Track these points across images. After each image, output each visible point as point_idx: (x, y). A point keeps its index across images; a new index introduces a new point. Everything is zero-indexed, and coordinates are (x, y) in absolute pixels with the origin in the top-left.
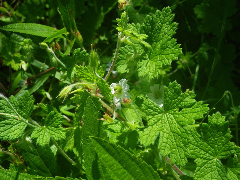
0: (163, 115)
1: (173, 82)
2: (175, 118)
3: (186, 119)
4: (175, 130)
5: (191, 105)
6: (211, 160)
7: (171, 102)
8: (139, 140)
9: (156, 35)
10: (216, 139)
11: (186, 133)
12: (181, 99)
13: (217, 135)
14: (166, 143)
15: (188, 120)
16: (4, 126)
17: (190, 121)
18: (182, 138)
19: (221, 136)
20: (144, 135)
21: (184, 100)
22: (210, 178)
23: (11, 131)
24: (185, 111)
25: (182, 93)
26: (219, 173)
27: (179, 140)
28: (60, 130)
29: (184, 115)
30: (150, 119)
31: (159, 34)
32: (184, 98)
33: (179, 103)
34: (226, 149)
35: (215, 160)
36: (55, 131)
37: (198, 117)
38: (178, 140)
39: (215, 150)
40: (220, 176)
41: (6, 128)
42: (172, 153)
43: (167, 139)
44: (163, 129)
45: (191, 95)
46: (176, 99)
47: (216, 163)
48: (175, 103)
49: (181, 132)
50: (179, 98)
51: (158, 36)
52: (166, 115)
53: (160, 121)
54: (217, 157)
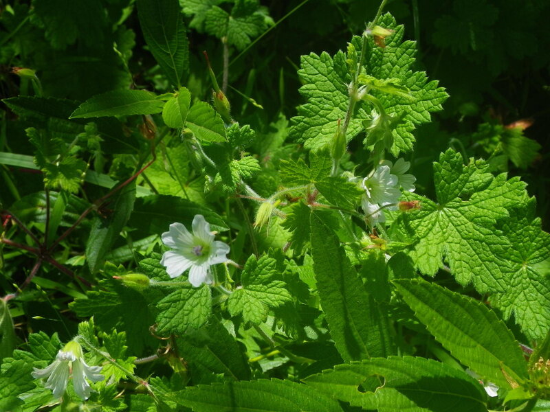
0: (438, 213)
1: (447, 151)
2: (463, 214)
3: (486, 210)
4: (471, 234)
5: (486, 185)
6: (517, 270)
7: (450, 187)
8: (415, 267)
9: (376, 69)
10: (518, 232)
11: (494, 234)
12: (465, 178)
13: (519, 225)
14: (460, 260)
15: (490, 211)
16: (170, 306)
17: (496, 212)
18: (489, 244)
19: (526, 225)
20: (420, 257)
21: (470, 179)
22: (526, 301)
23: (186, 312)
24: (478, 197)
25: (465, 168)
26: (536, 289)
27: (484, 249)
28: (274, 286)
29: (479, 204)
30: (418, 226)
31: (380, 66)
32: (470, 175)
33: (464, 186)
34: (539, 245)
35: (524, 268)
36: (266, 290)
37: (510, 202)
38: (481, 249)
39: (520, 252)
40: (541, 293)
41: (176, 310)
42: (477, 275)
43: (459, 253)
44: (448, 238)
45: (480, 167)
46: (458, 180)
47: (528, 274)
48: (457, 187)
49: (485, 235)
50: (461, 177)
51: (380, 70)
52: (444, 211)
53: (437, 224)
54: (526, 263)
